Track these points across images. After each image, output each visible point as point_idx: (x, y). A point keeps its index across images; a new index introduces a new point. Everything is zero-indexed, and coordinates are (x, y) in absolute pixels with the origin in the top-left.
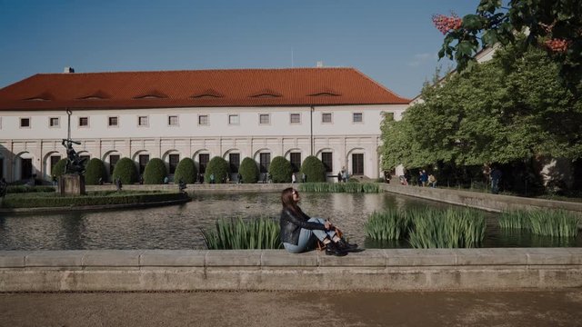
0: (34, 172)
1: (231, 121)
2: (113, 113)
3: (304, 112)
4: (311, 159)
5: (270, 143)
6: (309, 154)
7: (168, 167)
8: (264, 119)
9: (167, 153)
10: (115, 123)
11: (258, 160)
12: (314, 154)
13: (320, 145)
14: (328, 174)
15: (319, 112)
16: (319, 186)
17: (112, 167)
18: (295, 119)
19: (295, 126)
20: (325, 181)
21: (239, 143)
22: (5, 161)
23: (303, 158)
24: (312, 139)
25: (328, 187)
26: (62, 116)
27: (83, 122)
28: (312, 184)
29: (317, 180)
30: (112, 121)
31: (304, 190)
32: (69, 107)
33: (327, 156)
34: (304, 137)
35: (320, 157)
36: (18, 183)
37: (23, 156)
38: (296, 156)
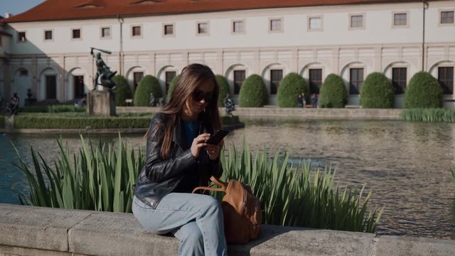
0: (86, 91)
1: (312, 26)
2: (168, 20)
3: (414, 11)
4: (422, 77)
5: (364, 54)
6: (418, 70)
7: (232, 86)
8: (356, 22)
9: (231, 68)
10: (171, 32)
11: (346, 77)
12: (427, 70)
13: (437, 57)
14: (448, 98)
15: (435, 9)
16: (429, 113)
17: (167, 85)
18: (400, 19)
19: (400, 30)
20: (441, 106)
21: (321, 54)
22: (58, 79)
23: (410, 75)
24: (424, 48)
25: (442, 115)
26: (113, 24)
27: (136, 31)
28: (419, 109)
29: (429, 106)
30: (168, 30)
31: (408, 118)
32: (121, 15)
33: (447, 73)
34: (413, 46)
35: (435, 74)
36: (71, 103)
37: (76, 73)
38: (400, 72)
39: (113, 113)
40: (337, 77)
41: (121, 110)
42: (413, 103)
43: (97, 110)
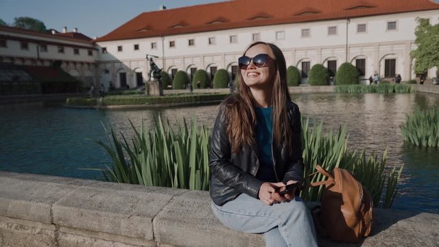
0: (144, 82)
1: (278, 37)
2: (191, 36)
3: (341, 25)
4: (346, 66)
5: (310, 53)
6: (344, 61)
7: (231, 75)
8: (305, 33)
9: (230, 64)
10: (193, 44)
11: (300, 67)
12: (349, 61)
13: (355, 53)
14: (362, 78)
15: (354, 24)
16: (352, 88)
17: (192, 76)
18: (332, 31)
19: (332, 37)
20: (358, 83)
22: (127, 75)
23: (339, 65)
24: (347, 48)
25: (360, 88)
26: (158, 41)
27: (172, 44)
28: (346, 86)
29: (351, 83)
30: (191, 43)
31: (339, 91)
32: (162, 34)
33: (361, 63)
34: (340, 47)
35: (354, 64)
36: (135, 89)
37: (138, 71)
38: (332, 64)
39: (161, 94)
40: (295, 68)
41: (165, 92)
42: (341, 82)
43: (152, 92)
